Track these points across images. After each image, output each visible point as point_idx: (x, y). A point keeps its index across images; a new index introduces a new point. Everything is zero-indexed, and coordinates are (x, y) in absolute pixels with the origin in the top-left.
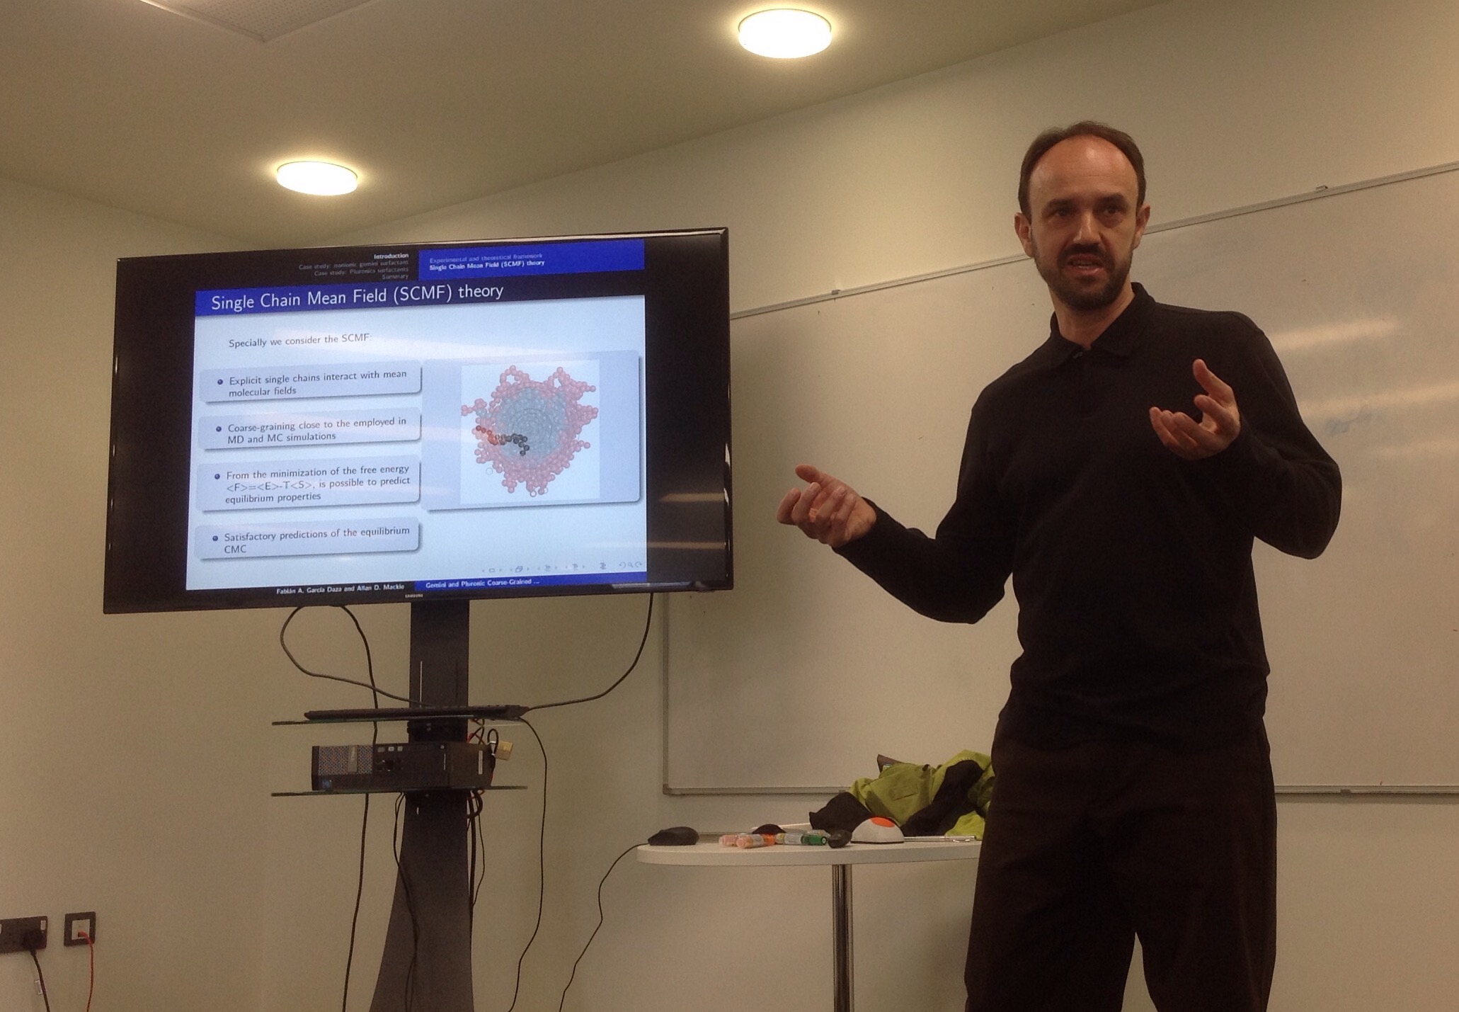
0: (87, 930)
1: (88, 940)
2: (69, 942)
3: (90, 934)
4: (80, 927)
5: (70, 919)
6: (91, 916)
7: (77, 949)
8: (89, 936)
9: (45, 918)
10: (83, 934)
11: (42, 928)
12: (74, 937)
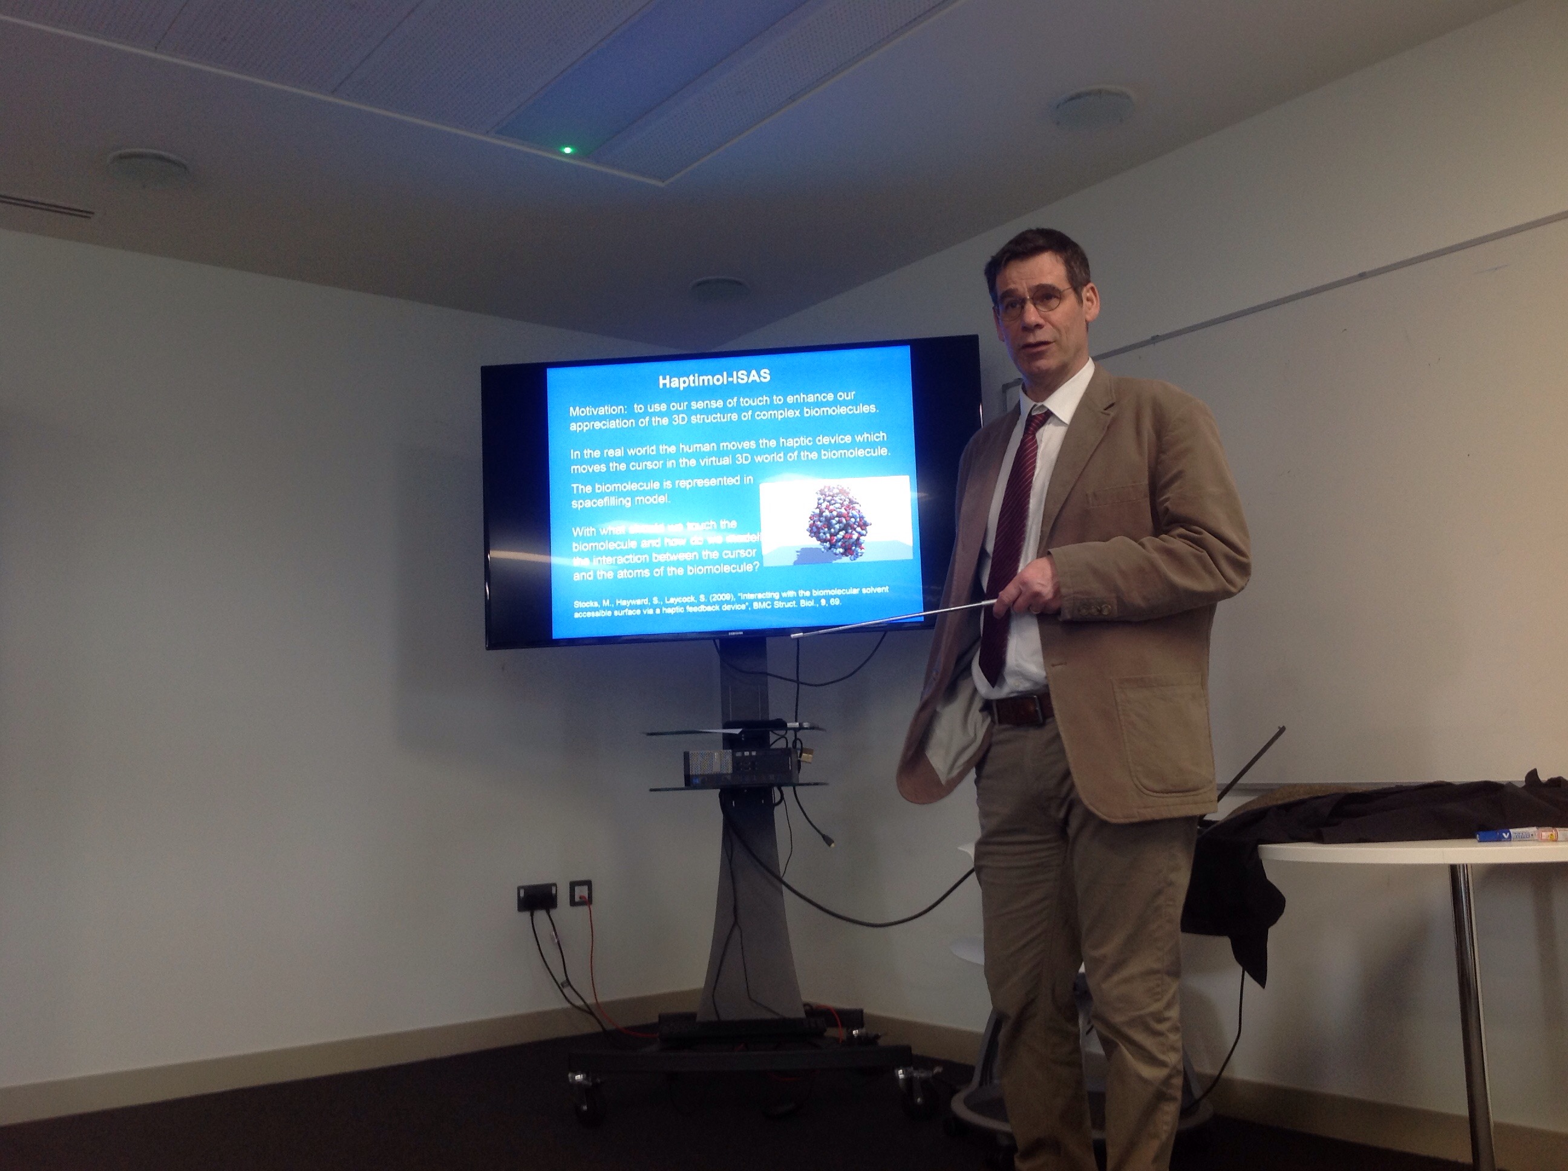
0: (586, 894)
1: (588, 901)
2: (573, 903)
3: (589, 897)
4: (581, 892)
5: (573, 885)
6: (588, 883)
7: (580, 908)
8: (587, 898)
9: (555, 885)
10: (584, 897)
11: (554, 892)
12: (577, 899)
